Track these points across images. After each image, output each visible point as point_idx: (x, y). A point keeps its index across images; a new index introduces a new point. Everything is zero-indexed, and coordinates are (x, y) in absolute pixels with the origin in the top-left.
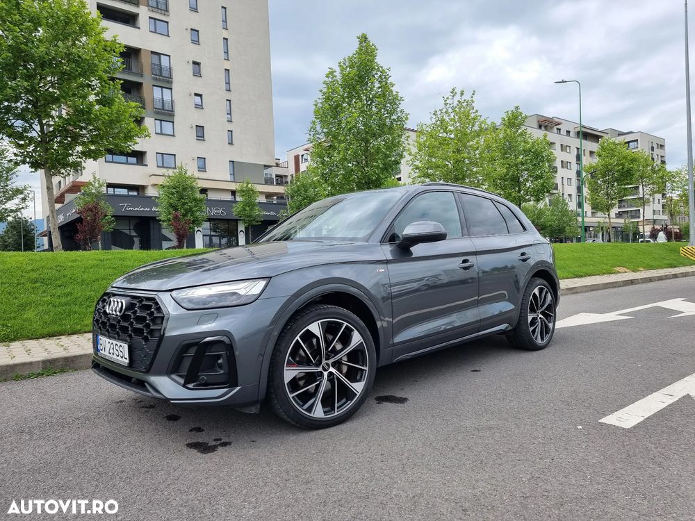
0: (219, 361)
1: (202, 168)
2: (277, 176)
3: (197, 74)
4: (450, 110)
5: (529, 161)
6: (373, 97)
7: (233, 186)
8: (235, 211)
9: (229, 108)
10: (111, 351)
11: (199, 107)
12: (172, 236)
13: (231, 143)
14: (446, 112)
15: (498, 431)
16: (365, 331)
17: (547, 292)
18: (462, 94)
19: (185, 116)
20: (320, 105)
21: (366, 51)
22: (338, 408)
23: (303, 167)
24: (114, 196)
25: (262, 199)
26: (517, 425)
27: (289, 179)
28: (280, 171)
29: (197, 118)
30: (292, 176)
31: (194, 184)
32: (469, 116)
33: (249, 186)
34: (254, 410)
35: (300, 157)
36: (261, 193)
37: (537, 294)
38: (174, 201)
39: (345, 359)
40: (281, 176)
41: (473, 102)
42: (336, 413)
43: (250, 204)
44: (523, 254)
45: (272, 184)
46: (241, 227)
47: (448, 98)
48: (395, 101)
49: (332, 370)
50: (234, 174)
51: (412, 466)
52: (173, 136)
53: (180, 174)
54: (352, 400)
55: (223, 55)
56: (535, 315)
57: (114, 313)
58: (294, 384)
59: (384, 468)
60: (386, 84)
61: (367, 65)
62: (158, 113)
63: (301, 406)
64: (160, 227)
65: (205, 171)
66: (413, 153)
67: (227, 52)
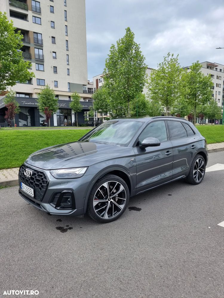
0: (69, 199)
1: (56, 86)
2: (88, 88)
3: (54, 42)
4: (167, 63)
5: (201, 87)
6: (132, 58)
7: (69, 94)
8: (71, 105)
9: (68, 58)
10: (27, 190)
11: (55, 58)
12: (44, 116)
13: (69, 75)
14: (165, 64)
15: (177, 228)
16: (125, 185)
17: (202, 161)
18: (173, 55)
19: (49, 62)
20: (108, 61)
21: (129, 35)
22: (114, 215)
23: (100, 84)
24: (19, 98)
25: (82, 100)
26: (184, 225)
27: (94, 90)
28: (90, 86)
29: (54, 63)
30: (95, 88)
31: (53, 93)
32: (175, 66)
33: (76, 94)
34: (81, 217)
35: (99, 80)
36: (81, 97)
37: (198, 162)
38: (45, 101)
39: (117, 196)
40: (90, 89)
41: (177, 60)
42: (113, 217)
43: (77, 102)
44: (193, 146)
45: (86, 93)
46: (73, 112)
47: (166, 57)
48: (141, 59)
49: (112, 200)
50: (70, 89)
51: (142, 244)
52: (44, 71)
53: (47, 89)
54: (119, 212)
55: (65, 34)
56: (196, 171)
57: (28, 175)
58: (97, 207)
59: (131, 244)
60: (138, 51)
61: (129, 43)
62: (37, 61)
63: (99, 215)
64: (39, 112)
65: (58, 87)
66: (149, 83)
67: (67, 32)
